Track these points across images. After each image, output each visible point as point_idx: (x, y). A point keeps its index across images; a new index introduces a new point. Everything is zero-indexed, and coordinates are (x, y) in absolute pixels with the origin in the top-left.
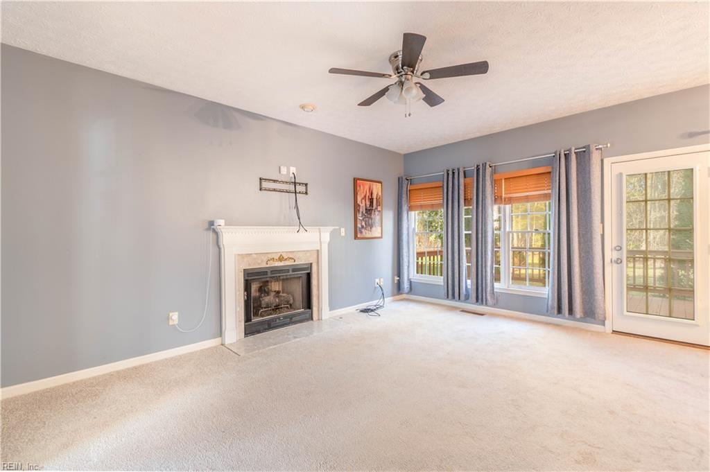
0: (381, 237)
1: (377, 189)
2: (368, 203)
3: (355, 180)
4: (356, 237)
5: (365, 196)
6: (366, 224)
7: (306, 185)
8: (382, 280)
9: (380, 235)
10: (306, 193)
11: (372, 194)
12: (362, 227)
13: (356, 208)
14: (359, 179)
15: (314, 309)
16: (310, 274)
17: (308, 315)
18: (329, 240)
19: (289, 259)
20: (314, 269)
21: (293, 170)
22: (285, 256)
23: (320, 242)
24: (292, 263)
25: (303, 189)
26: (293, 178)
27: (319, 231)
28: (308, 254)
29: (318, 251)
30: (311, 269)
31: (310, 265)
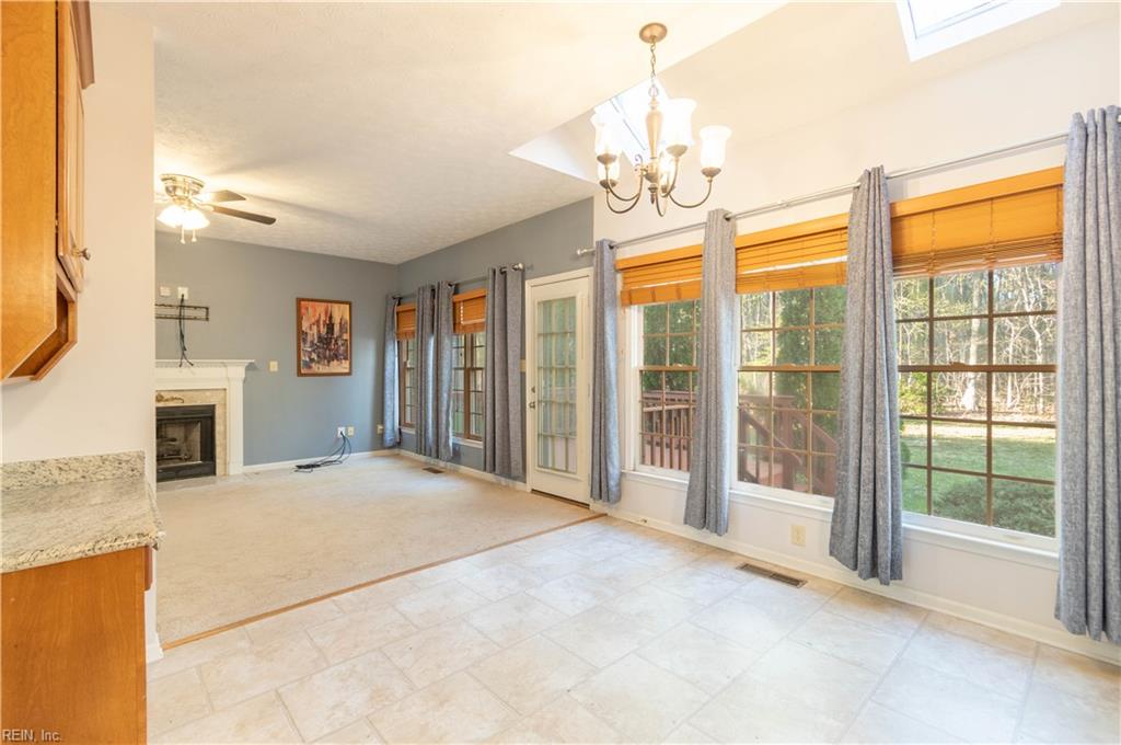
0: (349, 374)
1: (340, 313)
2: (324, 331)
3: (299, 301)
4: (300, 374)
5: (318, 321)
6: (318, 356)
7: (207, 309)
8: (351, 429)
9: (347, 371)
10: (207, 319)
11: (331, 318)
12: (312, 360)
13: (301, 335)
14: (304, 300)
15: (218, 461)
16: (212, 419)
17: (207, 469)
18: (244, 376)
19: (173, 399)
20: (218, 412)
21: (183, 291)
22: (166, 396)
23: (228, 379)
24: (179, 404)
25: (202, 313)
26: (182, 300)
27: (225, 365)
28: (208, 394)
29: (225, 390)
30: (213, 412)
31: (212, 408)
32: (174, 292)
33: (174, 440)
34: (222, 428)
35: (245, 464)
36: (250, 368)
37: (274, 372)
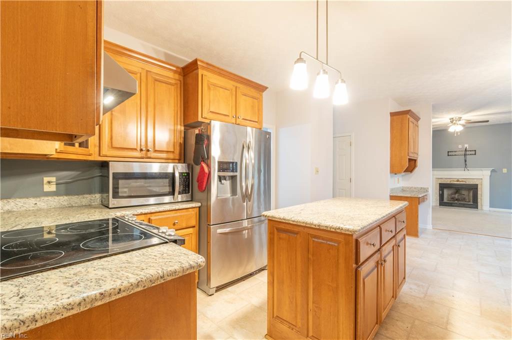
7: (475, 151)
15: (479, 204)
16: (477, 188)
17: (474, 206)
18: (490, 174)
19: (462, 181)
20: (479, 187)
21: (466, 146)
22: (460, 180)
23: (483, 175)
24: (465, 183)
25: (474, 153)
26: (466, 149)
27: (482, 170)
28: (476, 180)
29: (482, 179)
30: (477, 187)
31: (477, 185)
32: (463, 146)
33: (464, 195)
34: (481, 193)
35: (490, 207)
36: (493, 171)
37: (505, 173)
